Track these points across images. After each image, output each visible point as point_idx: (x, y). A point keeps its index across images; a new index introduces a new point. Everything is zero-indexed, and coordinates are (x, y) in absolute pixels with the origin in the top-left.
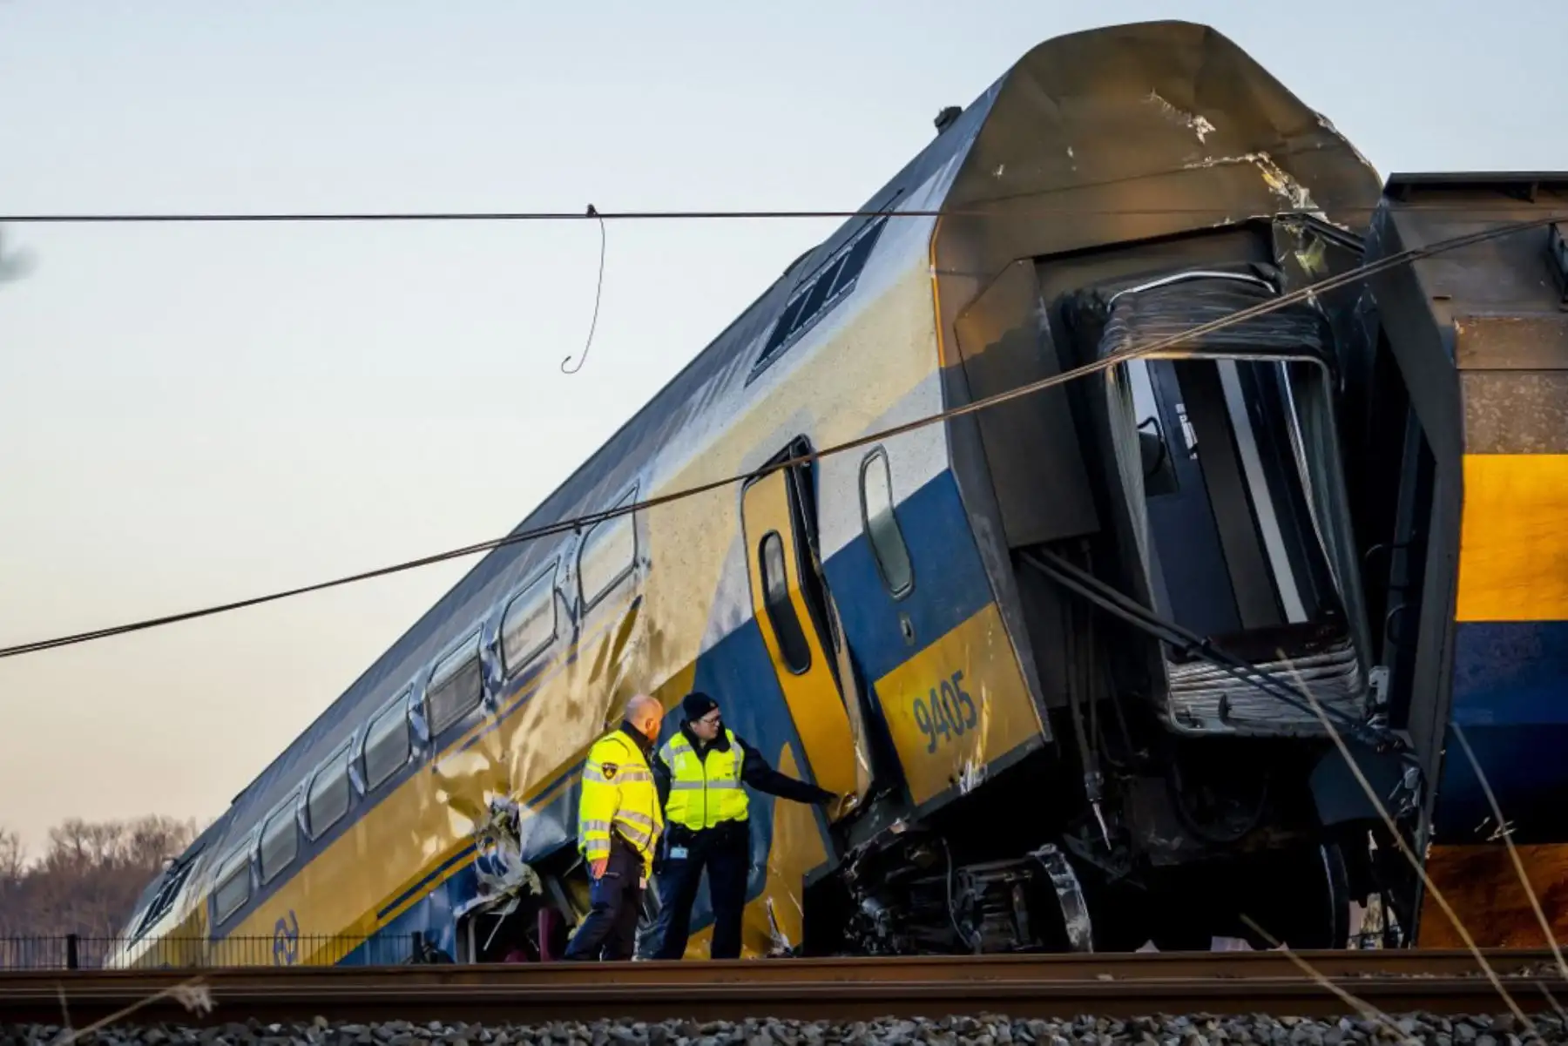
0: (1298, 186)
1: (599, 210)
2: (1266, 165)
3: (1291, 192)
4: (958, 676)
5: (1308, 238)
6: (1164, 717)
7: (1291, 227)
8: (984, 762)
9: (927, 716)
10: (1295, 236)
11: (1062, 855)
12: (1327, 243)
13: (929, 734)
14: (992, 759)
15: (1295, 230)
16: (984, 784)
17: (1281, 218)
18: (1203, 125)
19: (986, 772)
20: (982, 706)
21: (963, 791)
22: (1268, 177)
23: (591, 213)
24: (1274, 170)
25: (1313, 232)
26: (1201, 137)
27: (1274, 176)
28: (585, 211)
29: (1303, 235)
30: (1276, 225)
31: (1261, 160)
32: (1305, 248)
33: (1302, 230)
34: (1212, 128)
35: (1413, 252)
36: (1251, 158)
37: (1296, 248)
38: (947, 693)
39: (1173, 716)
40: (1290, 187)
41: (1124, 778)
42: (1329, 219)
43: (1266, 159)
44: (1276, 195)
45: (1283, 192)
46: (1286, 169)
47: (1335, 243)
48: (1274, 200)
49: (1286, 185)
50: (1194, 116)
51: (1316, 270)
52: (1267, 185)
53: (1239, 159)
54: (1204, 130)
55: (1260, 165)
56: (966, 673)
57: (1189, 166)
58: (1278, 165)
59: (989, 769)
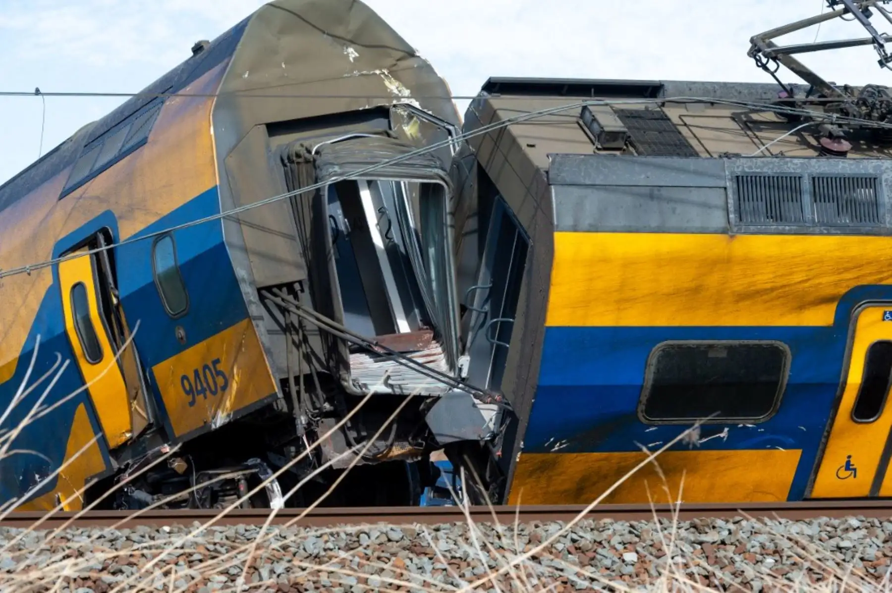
0: (404, 88)
1: (42, 91)
2: (386, 76)
3: (400, 91)
4: (216, 362)
5: (410, 117)
6: (345, 384)
7: (400, 111)
8: (231, 410)
9: (190, 384)
10: (402, 116)
11: (265, 464)
12: (421, 121)
13: (191, 396)
14: (236, 409)
15: (402, 113)
16: (229, 423)
17: (395, 106)
18: (352, 53)
19: (231, 416)
20: (233, 378)
21: (213, 427)
22: (387, 83)
23: (37, 92)
24: (390, 79)
25: (412, 113)
26: (351, 59)
27: (390, 82)
28: (34, 91)
29: (407, 116)
30: (392, 110)
31: (384, 73)
32: (408, 123)
33: (406, 113)
34: (357, 55)
35: (509, 121)
36: (378, 72)
37: (404, 123)
38: (207, 371)
39: (351, 383)
40: (399, 89)
41: (316, 419)
42: (421, 107)
43: (386, 73)
44: (391, 92)
45: (396, 91)
46: (397, 78)
47: (424, 120)
48: (390, 96)
49: (397, 88)
50: (347, 48)
51: (414, 136)
52: (386, 88)
53: (372, 72)
54: (353, 56)
55: (382, 76)
56: (223, 359)
57: (346, 75)
58: (393, 77)
59: (234, 414)
